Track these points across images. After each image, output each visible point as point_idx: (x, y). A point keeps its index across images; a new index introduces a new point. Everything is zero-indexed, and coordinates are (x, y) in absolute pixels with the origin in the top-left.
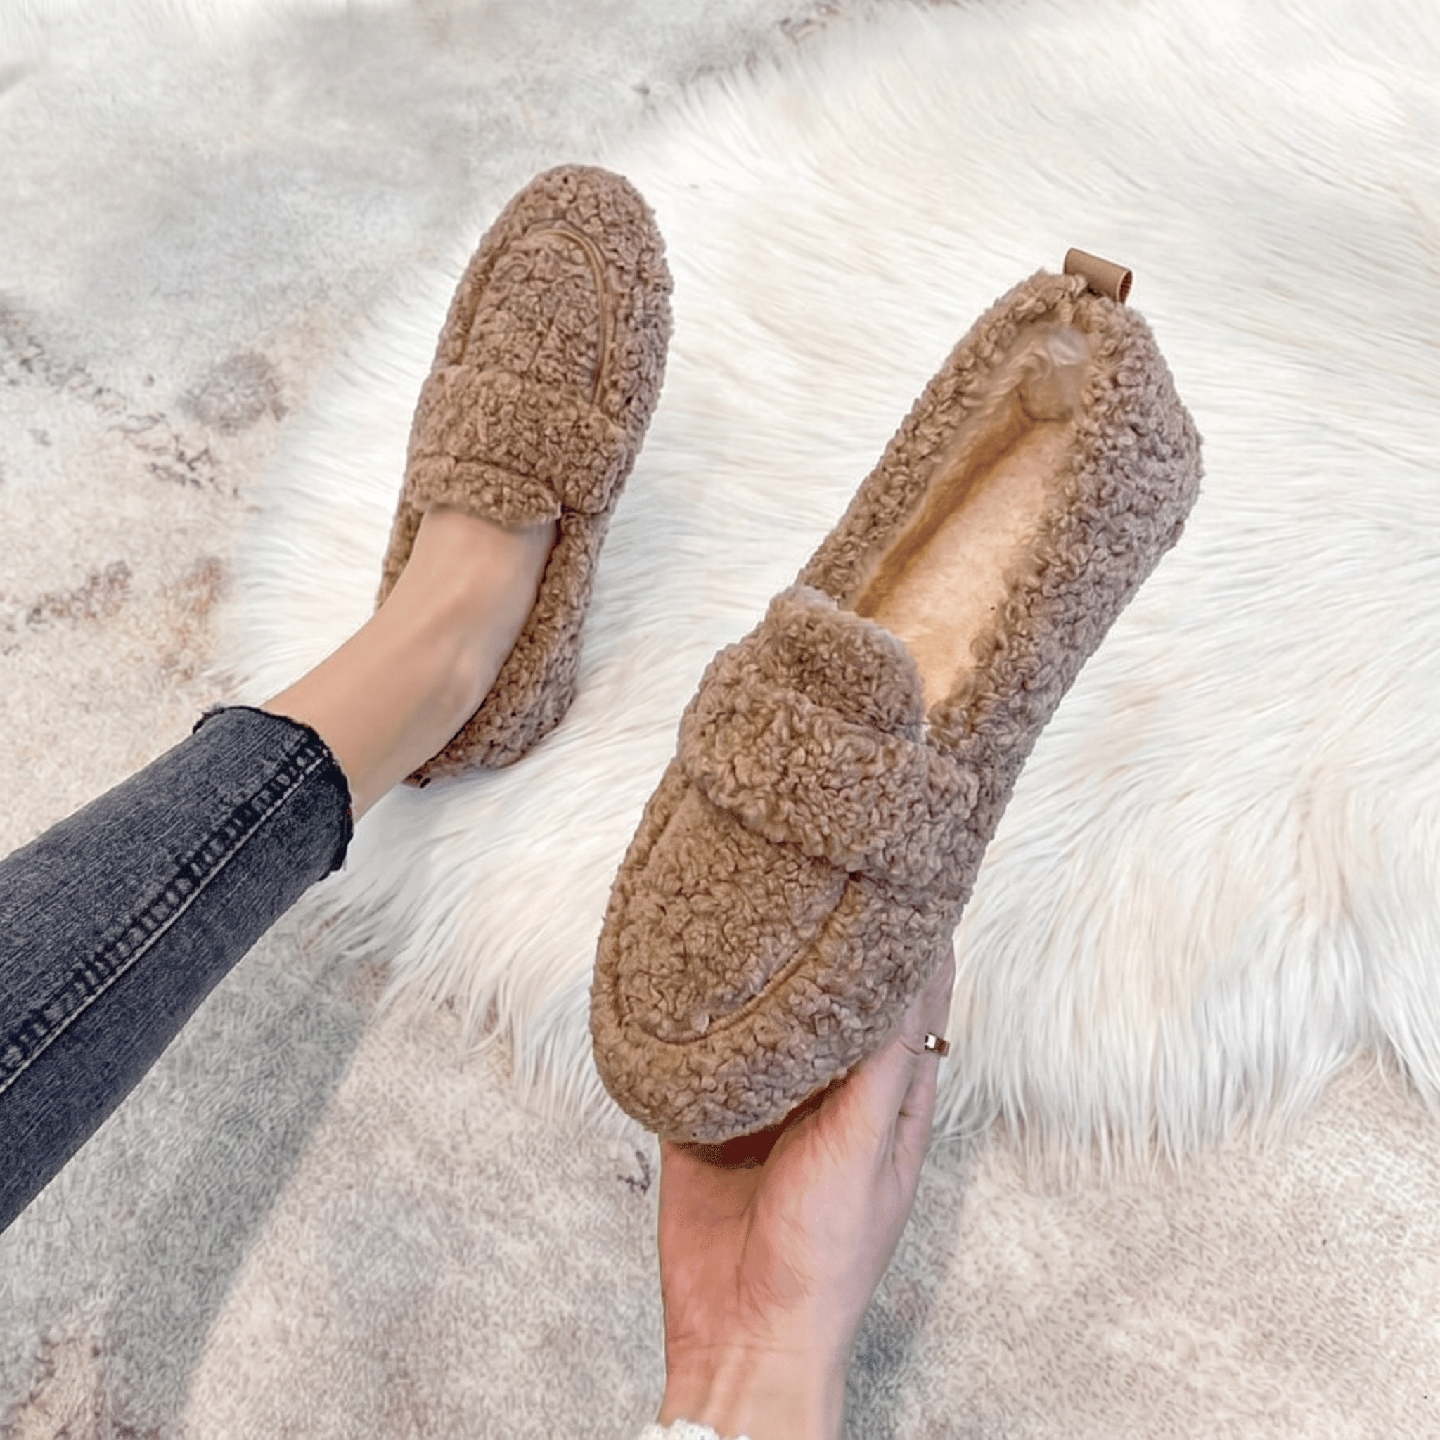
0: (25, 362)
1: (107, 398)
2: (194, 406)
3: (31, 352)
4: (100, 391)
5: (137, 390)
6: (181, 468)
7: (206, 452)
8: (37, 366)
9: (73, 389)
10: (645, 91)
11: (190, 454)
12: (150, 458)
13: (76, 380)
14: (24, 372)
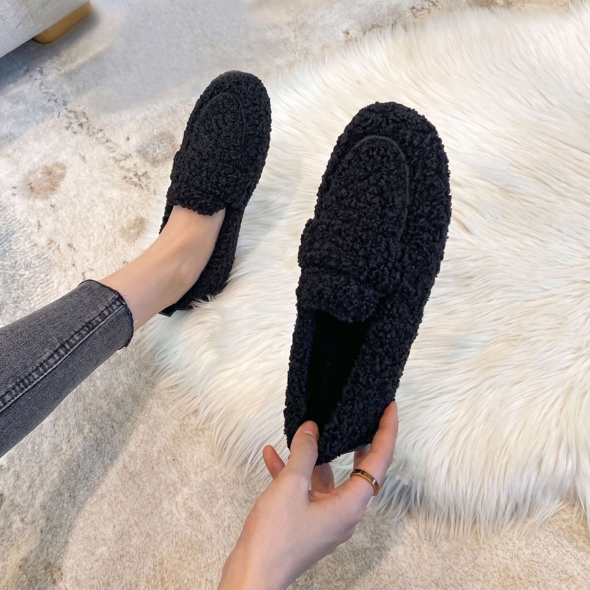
0: (81, 125)
1: (109, 144)
2: (143, 152)
3: (84, 120)
4: (107, 141)
5: (122, 141)
6: (135, 179)
7: (146, 173)
8: (85, 127)
9: (97, 138)
10: (347, 33)
11: (140, 173)
12: (124, 173)
13: (100, 135)
14: (80, 129)
